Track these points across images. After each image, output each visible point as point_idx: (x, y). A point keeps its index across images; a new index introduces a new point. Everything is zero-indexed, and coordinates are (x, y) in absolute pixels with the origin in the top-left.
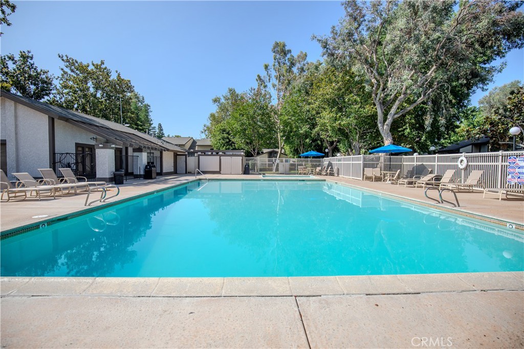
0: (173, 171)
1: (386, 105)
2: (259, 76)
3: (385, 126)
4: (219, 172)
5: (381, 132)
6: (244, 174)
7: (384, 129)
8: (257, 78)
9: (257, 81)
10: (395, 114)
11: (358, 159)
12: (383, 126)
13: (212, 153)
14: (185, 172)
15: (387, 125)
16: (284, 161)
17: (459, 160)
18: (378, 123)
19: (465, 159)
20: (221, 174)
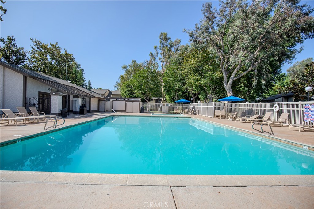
0: (97, 110)
1: (229, 72)
3: (228, 85)
5: (225, 86)
6: (140, 113)
7: (227, 86)
8: (150, 54)
9: (150, 56)
10: (234, 78)
11: (211, 105)
13: (121, 99)
14: (104, 111)
15: (229, 84)
16: (165, 105)
17: (274, 106)
18: (224, 83)
19: (277, 106)
20: (126, 112)
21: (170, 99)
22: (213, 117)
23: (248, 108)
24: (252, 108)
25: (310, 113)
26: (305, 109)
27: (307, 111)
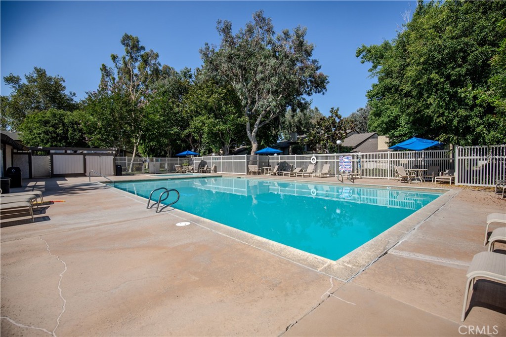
2: (103, 65)
3: (253, 133)
4: (83, 175)
5: (250, 137)
6: (116, 175)
7: (252, 135)
8: (102, 67)
9: (102, 71)
10: (259, 124)
12: (251, 133)
13: (66, 152)
15: (254, 132)
16: (154, 160)
17: (311, 159)
18: (247, 130)
19: (315, 158)
20: (86, 176)
21: (146, 151)
22: (246, 174)
23: (281, 161)
24: (286, 161)
25: (344, 164)
26: (339, 160)
27: (342, 162)
